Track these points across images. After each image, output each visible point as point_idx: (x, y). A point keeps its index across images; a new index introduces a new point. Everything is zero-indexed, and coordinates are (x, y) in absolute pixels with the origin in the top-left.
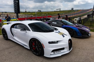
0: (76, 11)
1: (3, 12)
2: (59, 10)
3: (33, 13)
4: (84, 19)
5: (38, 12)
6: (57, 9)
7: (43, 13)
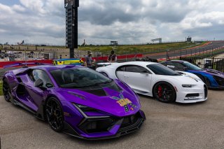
0: (199, 44)
1: (37, 46)
2: (158, 42)
3: (101, 48)
4: (217, 62)
5: (111, 45)
6: (153, 40)
7: (121, 47)
